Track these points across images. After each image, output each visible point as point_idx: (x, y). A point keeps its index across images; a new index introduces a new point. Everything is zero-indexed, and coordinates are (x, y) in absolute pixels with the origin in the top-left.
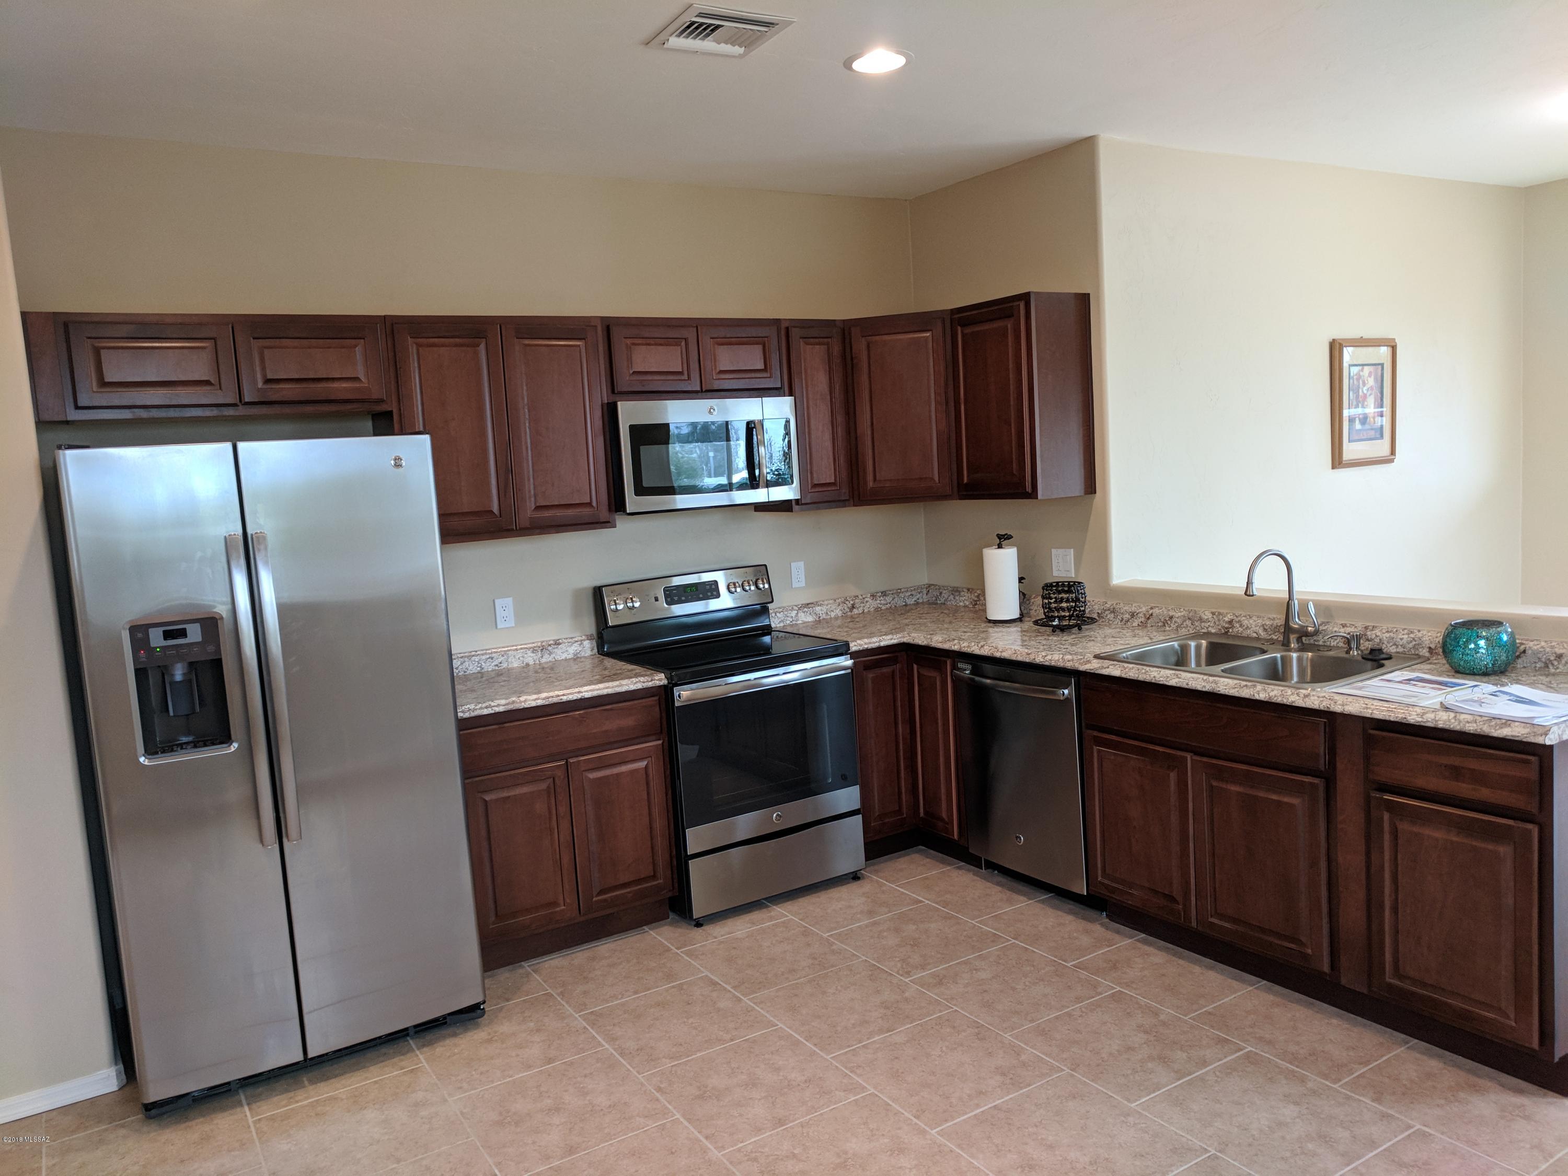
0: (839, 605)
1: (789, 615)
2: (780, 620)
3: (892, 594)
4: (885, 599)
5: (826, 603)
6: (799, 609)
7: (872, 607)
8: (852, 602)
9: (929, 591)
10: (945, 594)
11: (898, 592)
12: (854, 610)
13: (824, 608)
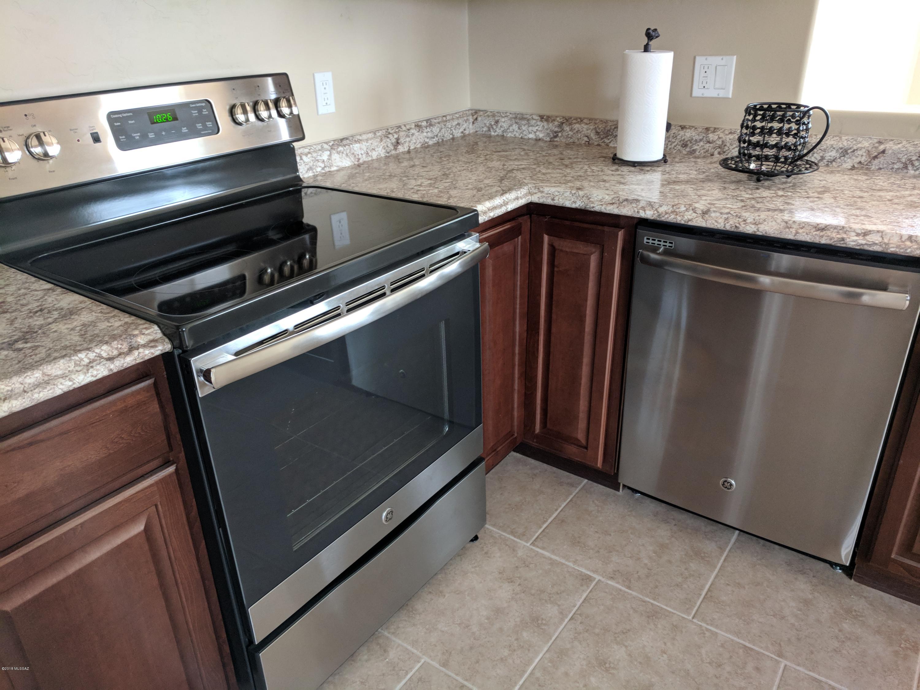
0: (381, 140)
1: (319, 158)
2: (308, 167)
3: (439, 123)
4: (432, 131)
5: (364, 137)
6: (332, 148)
7: (418, 141)
8: (396, 136)
9: (476, 119)
10: (504, 123)
11: (444, 120)
12: (399, 147)
13: (364, 145)
